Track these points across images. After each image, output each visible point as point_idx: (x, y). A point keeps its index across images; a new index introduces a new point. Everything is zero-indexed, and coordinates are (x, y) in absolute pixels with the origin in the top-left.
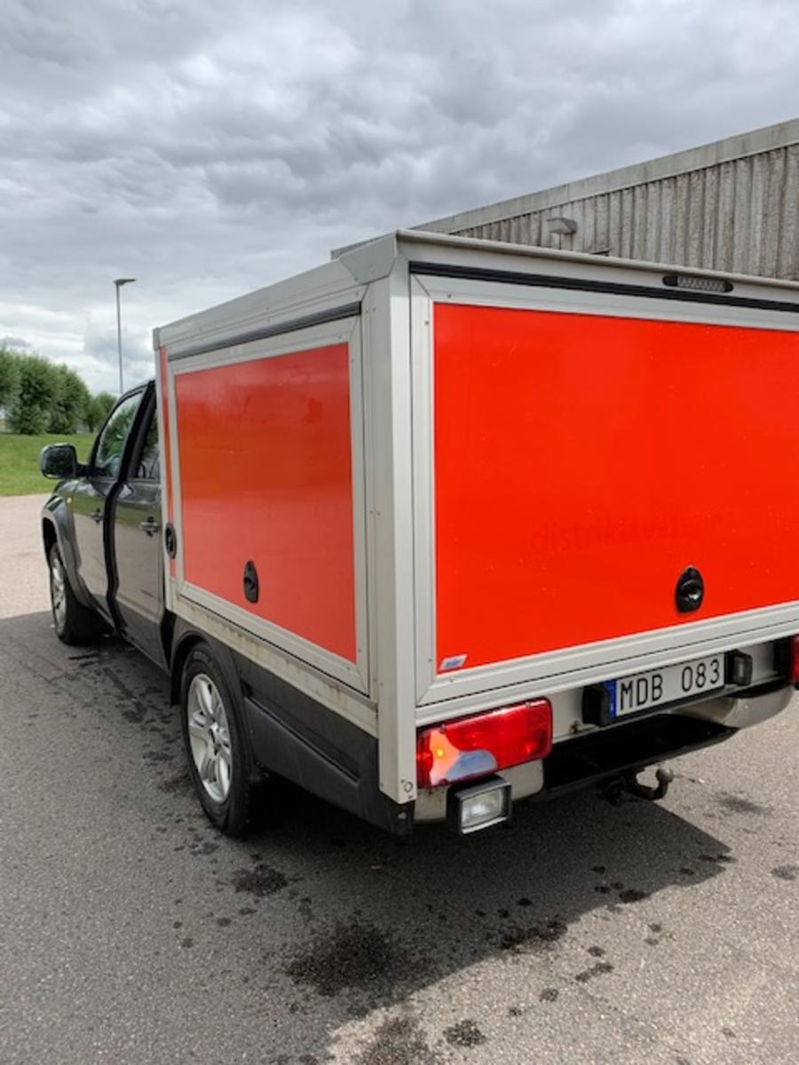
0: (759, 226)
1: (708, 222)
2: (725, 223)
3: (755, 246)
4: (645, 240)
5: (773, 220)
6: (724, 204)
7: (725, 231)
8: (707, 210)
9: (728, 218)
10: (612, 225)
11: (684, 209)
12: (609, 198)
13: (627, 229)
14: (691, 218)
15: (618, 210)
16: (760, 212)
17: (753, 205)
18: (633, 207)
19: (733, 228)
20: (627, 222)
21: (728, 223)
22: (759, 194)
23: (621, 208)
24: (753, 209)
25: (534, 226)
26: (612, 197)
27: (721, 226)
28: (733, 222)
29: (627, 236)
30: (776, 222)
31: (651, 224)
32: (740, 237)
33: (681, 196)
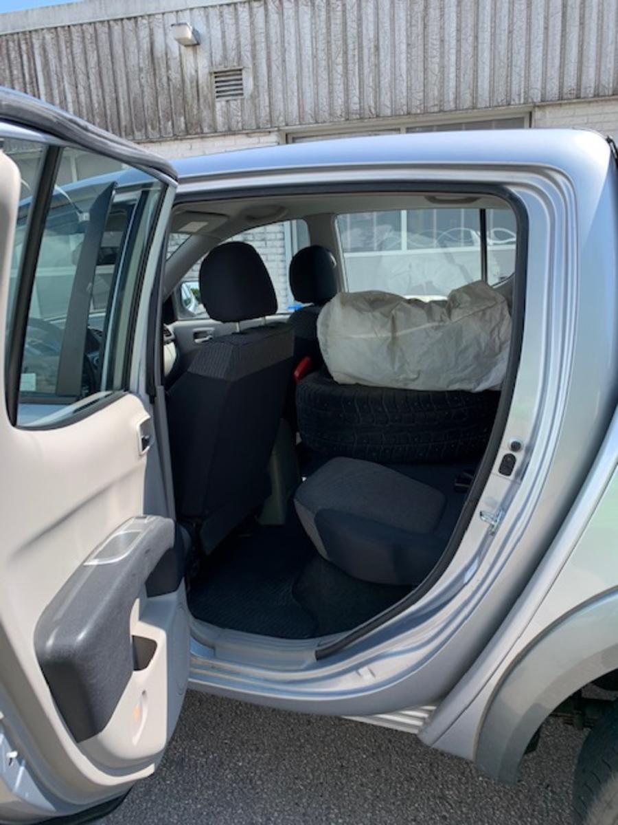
0: (404, 56)
1: (351, 46)
2: (369, 49)
3: (401, 75)
4: (284, 61)
5: (418, 51)
6: (367, 31)
7: (369, 57)
8: (349, 34)
9: (372, 45)
10: (243, 41)
11: (324, 31)
12: (236, 9)
13: (261, 46)
14: (333, 42)
15: (248, 24)
16: (405, 41)
17: (397, 33)
18: (267, 22)
19: (379, 55)
20: (261, 39)
21: (373, 50)
22: (402, 23)
23: (252, 23)
24: (397, 38)
25: (144, 33)
26: (240, 8)
27: (366, 51)
28: (377, 48)
29: (262, 55)
30: (421, 53)
31: (289, 44)
32: (385, 65)
33: (319, 16)
